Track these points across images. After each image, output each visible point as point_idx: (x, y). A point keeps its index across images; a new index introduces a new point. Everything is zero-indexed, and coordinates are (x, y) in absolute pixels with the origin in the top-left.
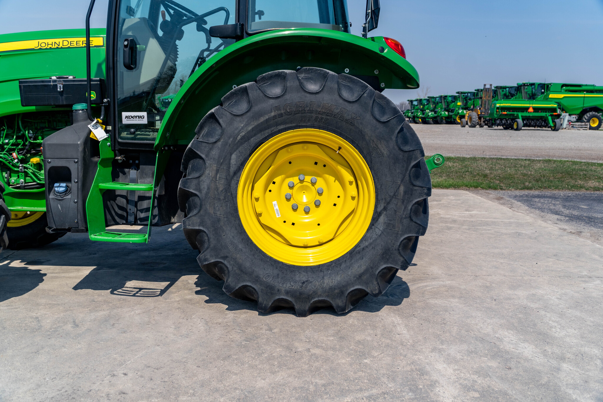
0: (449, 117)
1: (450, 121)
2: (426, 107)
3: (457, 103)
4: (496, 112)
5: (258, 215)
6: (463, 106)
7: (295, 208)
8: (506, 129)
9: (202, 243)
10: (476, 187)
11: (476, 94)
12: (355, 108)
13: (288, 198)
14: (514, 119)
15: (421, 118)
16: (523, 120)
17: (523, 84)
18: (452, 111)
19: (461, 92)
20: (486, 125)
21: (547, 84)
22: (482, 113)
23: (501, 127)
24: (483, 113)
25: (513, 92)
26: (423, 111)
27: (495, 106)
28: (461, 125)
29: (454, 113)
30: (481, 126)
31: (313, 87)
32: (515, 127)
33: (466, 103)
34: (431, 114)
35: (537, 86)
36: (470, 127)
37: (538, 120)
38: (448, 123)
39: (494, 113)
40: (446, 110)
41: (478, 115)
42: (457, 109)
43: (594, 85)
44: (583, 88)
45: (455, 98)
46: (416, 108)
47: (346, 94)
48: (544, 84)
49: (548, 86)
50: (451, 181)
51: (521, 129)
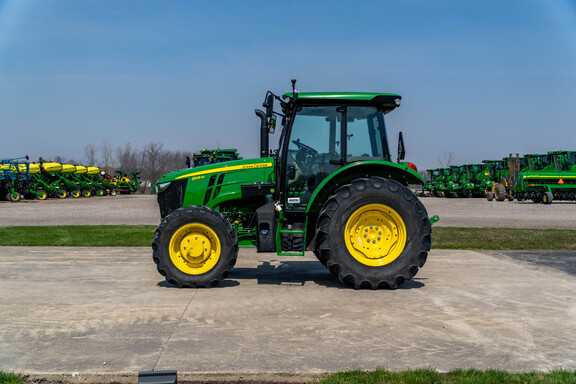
0: (474, 190)
1: (477, 194)
2: (449, 178)
3: (484, 173)
4: (524, 184)
5: (352, 244)
6: (491, 177)
7: (368, 241)
8: (535, 202)
9: (329, 255)
10: (479, 248)
11: (505, 163)
12: (396, 194)
13: (365, 237)
14: (543, 191)
15: (443, 190)
16: (553, 193)
17: (554, 153)
18: (479, 182)
19: (488, 161)
20: (516, 198)
22: (509, 185)
23: (530, 201)
24: (511, 186)
25: (545, 161)
26: (445, 182)
27: (521, 178)
28: (488, 199)
29: (482, 184)
30: (511, 200)
31: (377, 186)
32: (545, 200)
33: (495, 173)
34: (455, 186)
35: (569, 155)
36: (498, 200)
37: (569, 192)
38: (475, 196)
39: (521, 185)
40: (471, 181)
41: (506, 187)
42: (485, 180)
45: (481, 168)
46: (438, 178)
47: (392, 189)
50: (460, 244)
51: (551, 203)
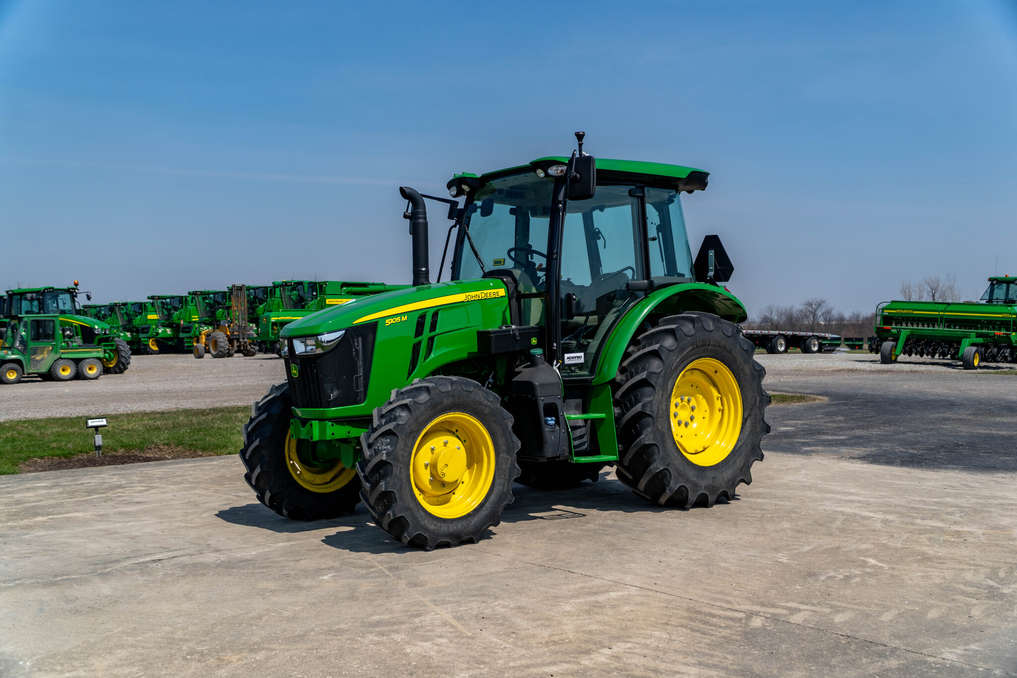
3: (146, 316)
4: (272, 329)
6: (164, 321)
17: (284, 284)
18: (140, 330)
19: (158, 297)
21: (319, 283)
22: (233, 332)
24: (235, 333)
27: (268, 321)
28: (195, 355)
29: (150, 333)
33: (169, 315)
35: (306, 286)
36: (215, 357)
39: (269, 331)
40: (126, 329)
41: (227, 336)
42: (154, 327)
43: (383, 284)
44: (371, 288)
45: (143, 307)
48: (315, 283)
49: (321, 287)
